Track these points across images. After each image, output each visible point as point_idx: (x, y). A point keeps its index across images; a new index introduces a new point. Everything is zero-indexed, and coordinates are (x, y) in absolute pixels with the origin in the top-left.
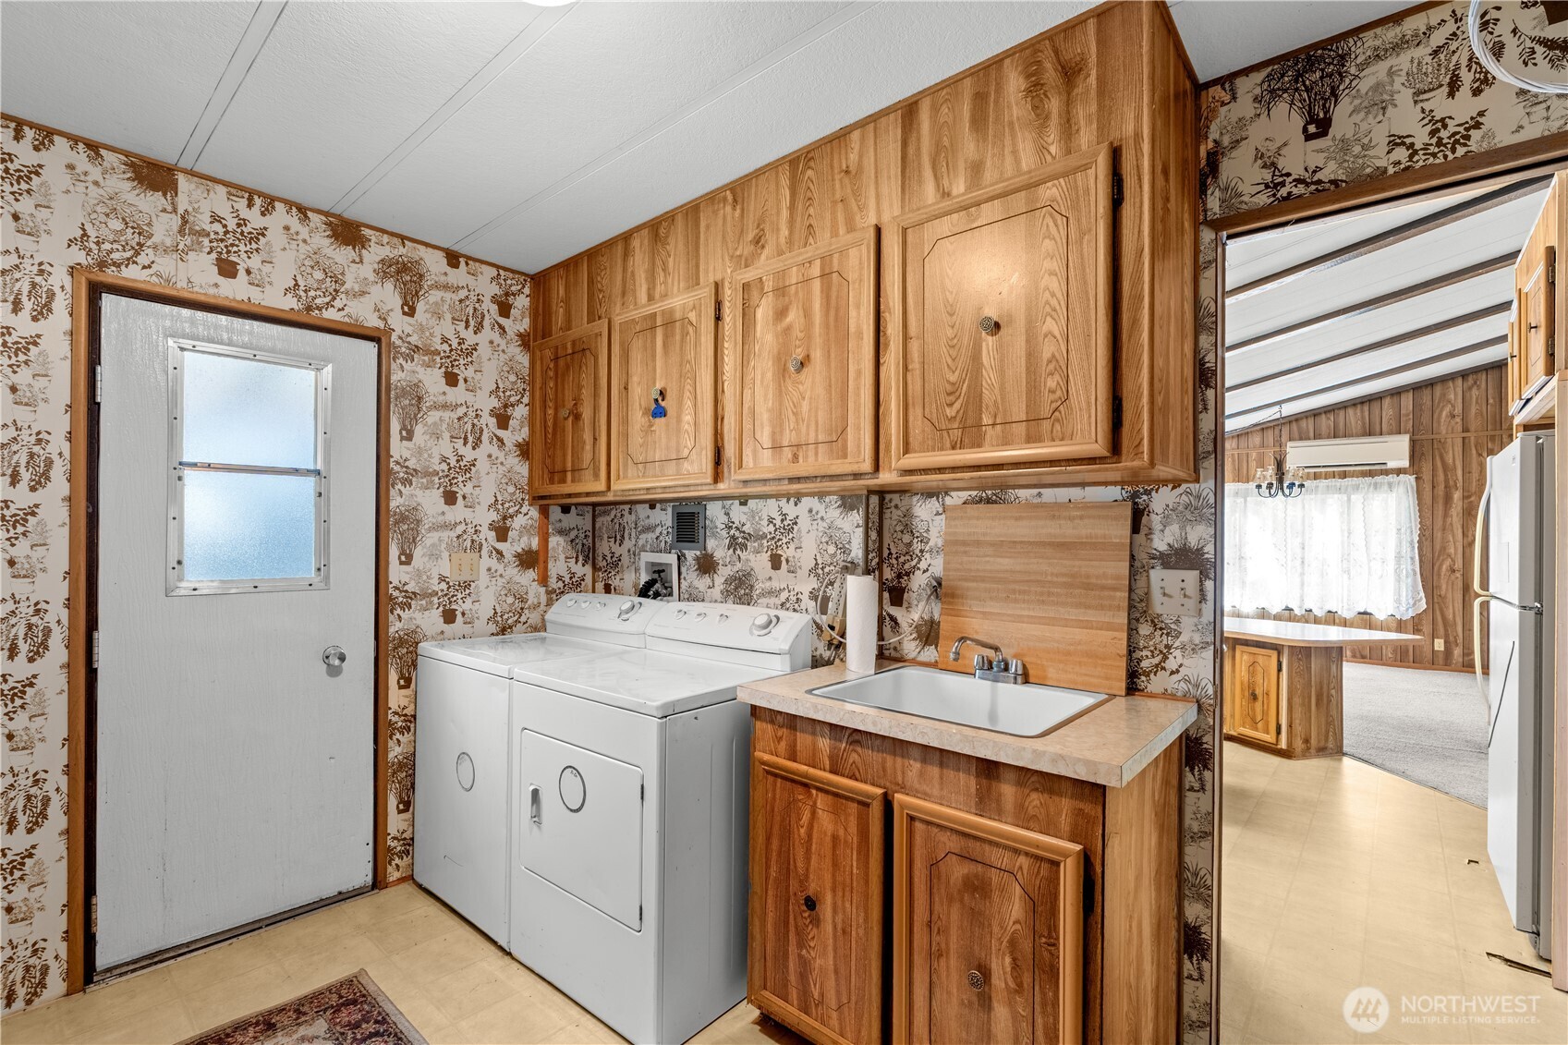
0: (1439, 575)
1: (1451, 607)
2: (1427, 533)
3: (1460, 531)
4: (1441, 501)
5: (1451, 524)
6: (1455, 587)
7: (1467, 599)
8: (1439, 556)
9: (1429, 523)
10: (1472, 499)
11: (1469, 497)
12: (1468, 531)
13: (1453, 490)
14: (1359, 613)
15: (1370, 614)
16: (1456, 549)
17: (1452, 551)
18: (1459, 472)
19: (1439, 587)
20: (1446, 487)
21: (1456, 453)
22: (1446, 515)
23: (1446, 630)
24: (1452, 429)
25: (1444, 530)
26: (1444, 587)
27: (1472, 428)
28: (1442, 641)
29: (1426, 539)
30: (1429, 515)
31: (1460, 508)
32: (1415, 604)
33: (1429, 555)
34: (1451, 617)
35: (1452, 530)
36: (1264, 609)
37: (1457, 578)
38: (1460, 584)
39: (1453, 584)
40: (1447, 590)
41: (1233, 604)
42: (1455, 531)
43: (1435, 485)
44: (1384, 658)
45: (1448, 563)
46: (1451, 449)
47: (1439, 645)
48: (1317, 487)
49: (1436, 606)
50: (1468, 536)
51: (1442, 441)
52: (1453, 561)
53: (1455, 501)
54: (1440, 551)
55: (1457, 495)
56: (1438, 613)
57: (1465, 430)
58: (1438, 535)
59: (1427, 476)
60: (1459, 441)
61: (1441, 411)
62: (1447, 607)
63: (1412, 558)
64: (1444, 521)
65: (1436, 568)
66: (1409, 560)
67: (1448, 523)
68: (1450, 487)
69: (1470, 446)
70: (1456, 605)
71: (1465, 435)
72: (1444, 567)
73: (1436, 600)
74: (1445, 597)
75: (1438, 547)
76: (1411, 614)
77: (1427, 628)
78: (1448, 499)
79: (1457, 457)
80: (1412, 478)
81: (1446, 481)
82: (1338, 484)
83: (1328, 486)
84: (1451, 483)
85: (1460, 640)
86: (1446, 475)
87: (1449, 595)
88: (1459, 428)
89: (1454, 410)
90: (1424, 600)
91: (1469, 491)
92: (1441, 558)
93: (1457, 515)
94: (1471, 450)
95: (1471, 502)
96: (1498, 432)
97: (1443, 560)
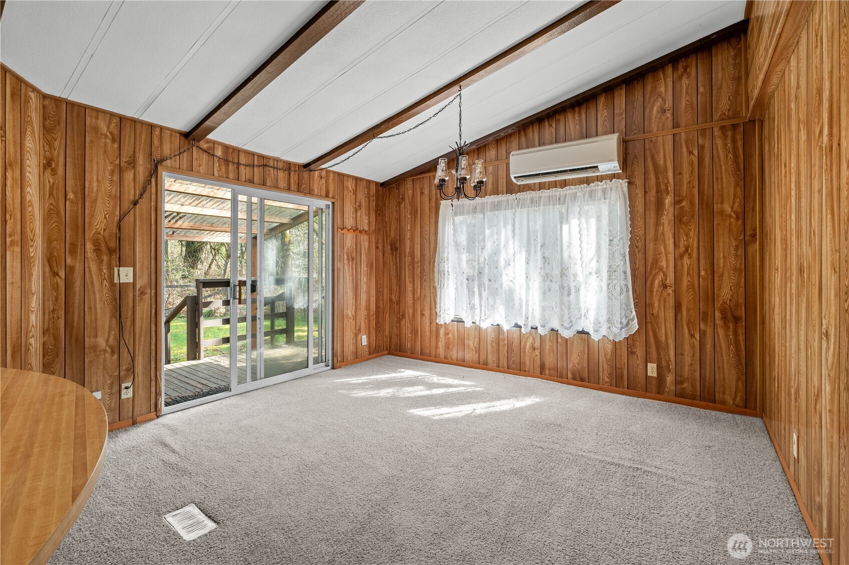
0: (652, 291)
1: (663, 328)
2: (640, 245)
3: (672, 241)
4: (653, 207)
5: (663, 234)
6: (667, 305)
7: (679, 318)
8: (651, 270)
9: (641, 233)
10: (684, 204)
11: (680, 202)
12: (679, 241)
13: (664, 194)
14: (579, 332)
15: (588, 333)
16: (667, 262)
17: (664, 264)
18: (670, 174)
19: (652, 305)
20: (657, 192)
21: (667, 153)
22: (658, 223)
23: (659, 354)
24: (663, 126)
25: (656, 240)
26: (656, 304)
27: (683, 122)
28: (655, 365)
29: (639, 251)
30: (641, 224)
31: (671, 216)
32: (628, 324)
33: (642, 269)
34: (663, 338)
35: (664, 241)
36: (498, 325)
37: (669, 294)
38: (671, 302)
39: (665, 302)
40: (659, 307)
41: (474, 321)
42: (667, 242)
43: (647, 190)
44: (601, 381)
45: (660, 277)
46: (662, 148)
47: (652, 370)
48: (540, 197)
49: (649, 326)
50: (679, 247)
51: (654, 139)
52: (665, 275)
53: (667, 206)
54: (652, 264)
55: (668, 200)
56: (651, 333)
57: (676, 125)
58: (651, 246)
59: (639, 181)
60: (670, 138)
61: (652, 107)
62: (659, 328)
63: (625, 273)
64: (656, 231)
65: (649, 283)
66: (622, 274)
67: (660, 232)
68: (661, 191)
69: (681, 144)
70: (668, 325)
71: (675, 131)
72: (657, 282)
73: (648, 320)
74: (658, 316)
75: (650, 260)
76: (624, 334)
77: (640, 351)
78: (660, 205)
79: (667, 157)
80: (624, 183)
81: (658, 184)
82: (558, 194)
83: (549, 197)
84: (663, 187)
85: (672, 366)
86: (657, 178)
87: (662, 315)
88: (669, 124)
89: (665, 104)
90: (636, 320)
91: (679, 196)
92: (654, 272)
93: (669, 224)
94: (681, 148)
95: (682, 207)
96: (708, 125)
97: (656, 274)
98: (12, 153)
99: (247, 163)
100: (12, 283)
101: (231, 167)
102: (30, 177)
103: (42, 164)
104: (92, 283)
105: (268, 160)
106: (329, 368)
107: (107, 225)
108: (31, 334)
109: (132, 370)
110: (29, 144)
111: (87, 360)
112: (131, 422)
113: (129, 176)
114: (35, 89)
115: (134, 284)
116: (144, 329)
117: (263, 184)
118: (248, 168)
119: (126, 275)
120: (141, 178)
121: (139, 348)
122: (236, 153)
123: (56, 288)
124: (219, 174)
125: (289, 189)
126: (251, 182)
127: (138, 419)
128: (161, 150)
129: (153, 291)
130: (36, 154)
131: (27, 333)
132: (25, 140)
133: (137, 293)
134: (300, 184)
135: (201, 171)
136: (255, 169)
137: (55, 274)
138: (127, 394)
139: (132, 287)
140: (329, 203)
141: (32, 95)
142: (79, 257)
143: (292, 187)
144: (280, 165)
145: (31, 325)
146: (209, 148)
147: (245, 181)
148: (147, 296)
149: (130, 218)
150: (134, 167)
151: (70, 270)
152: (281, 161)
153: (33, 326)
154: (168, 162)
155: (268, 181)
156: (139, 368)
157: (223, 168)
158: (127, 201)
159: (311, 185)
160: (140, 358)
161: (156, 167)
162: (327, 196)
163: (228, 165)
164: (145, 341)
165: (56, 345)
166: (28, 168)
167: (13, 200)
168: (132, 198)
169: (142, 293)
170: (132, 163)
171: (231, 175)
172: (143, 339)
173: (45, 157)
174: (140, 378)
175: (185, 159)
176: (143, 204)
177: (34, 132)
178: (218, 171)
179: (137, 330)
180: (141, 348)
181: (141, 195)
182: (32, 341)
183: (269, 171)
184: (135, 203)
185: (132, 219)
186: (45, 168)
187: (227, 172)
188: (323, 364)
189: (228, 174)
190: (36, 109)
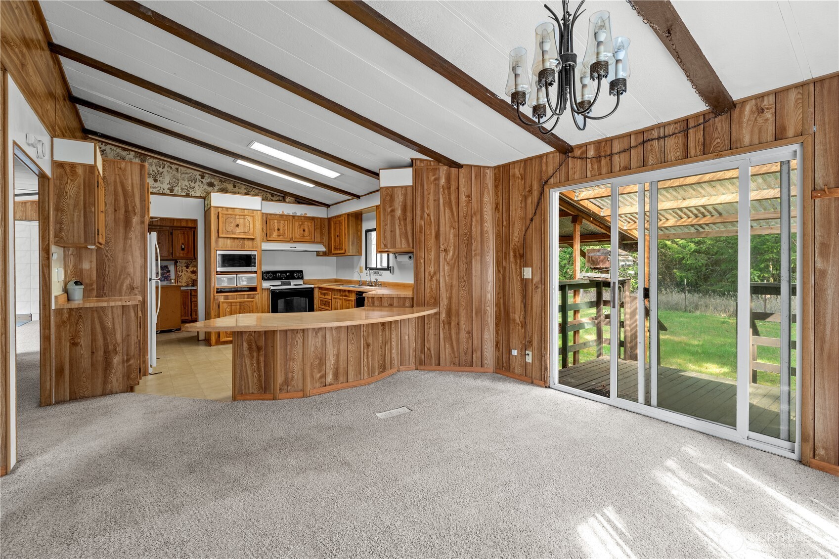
98: (476, 208)
99: (622, 149)
100: (476, 276)
101: (603, 161)
102: (487, 217)
103: (494, 208)
104: (513, 278)
105: (650, 132)
106: (795, 456)
107: (519, 239)
108: (488, 305)
109: (530, 342)
110: (486, 199)
111: (511, 327)
112: (531, 381)
113: (529, 200)
114: (488, 167)
115: (532, 279)
116: (538, 315)
117: (644, 165)
118: (623, 155)
119: (528, 273)
120: (536, 200)
121: (535, 328)
122: (609, 143)
123: (500, 280)
124: (591, 174)
125: (686, 157)
126: (627, 169)
127: (535, 381)
128: (547, 172)
129: (543, 286)
130: (490, 203)
131: (485, 304)
132: (483, 197)
133: (534, 287)
134: (707, 142)
135: (576, 178)
136: (632, 151)
137: (499, 271)
138: (529, 359)
139: (531, 282)
140: (796, 147)
141: (488, 171)
142: (508, 261)
143: (692, 152)
144: (670, 130)
145: (487, 299)
146: (582, 153)
147: (620, 171)
148: (540, 290)
149: (529, 232)
150: (531, 193)
151: (504, 268)
152: (669, 124)
153: (489, 300)
154: (552, 181)
155: (650, 158)
156: (535, 343)
157: (596, 167)
158: (528, 220)
159: (734, 134)
160: (536, 336)
161: (543, 188)
162: (780, 137)
163: (600, 161)
164: (538, 324)
165: (500, 314)
166: (485, 213)
167: (476, 232)
168: (531, 217)
169: (537, 287)
170: (530, 191)
171: (604, 171)
172: (537, 322)
173: (495, 203)
174: (536, 351)
175: (563, 173)
176: (537, 219)
177: (489, 191)
178: (591, 171)
179: (534, 315)
180: (536, 328)
181: (535, 213)
182: (488, 308)
183: (652, 145)
184: (532, 220)
185: (531, 232)
186: (495, 210)
187: (600, 169)
188: (787, 444)
189: (601, 170)
190: (490, 178)
